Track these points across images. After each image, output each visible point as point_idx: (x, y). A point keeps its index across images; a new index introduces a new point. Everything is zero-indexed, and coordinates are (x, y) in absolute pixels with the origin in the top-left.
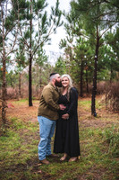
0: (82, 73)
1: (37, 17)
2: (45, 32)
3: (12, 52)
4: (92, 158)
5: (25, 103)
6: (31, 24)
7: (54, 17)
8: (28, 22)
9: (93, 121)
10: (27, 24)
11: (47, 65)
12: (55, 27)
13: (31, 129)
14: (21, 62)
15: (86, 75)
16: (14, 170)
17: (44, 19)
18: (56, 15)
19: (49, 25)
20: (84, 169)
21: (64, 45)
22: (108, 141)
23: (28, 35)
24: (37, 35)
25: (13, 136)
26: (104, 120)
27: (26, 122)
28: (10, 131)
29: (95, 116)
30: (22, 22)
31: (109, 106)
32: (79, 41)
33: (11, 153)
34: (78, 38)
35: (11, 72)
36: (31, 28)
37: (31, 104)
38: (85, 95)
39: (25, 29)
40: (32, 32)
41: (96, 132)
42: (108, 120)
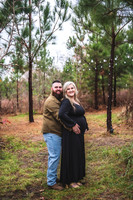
0: (97, 80)
1: (37, 9)
2: (48, 29)
3: (7, 54)
4: (105, 183)
5: (23, 118)
6: (30, 19)
7: (58, 9)
8: (27, 16)
9: (109, 138)
10: (24, 19)
11: (52, 70)
12: (60, 21)
13: (32, 149)
14: (18, 66)
15: (103, 81)
16: (10, 197)
17: (47, 12)
18: (62, 6)
19: (53, 19)
20: (95, 194)
21: (72, 44)
22: (126, 162)
23: (26, 33)
24: (38, 33)
25: (10, 158)
26: (122, 137)
27: (25, 141)
28: (6, 152)
29: (112, 132)
30: (19, 16)
31: (130, 120)
32: (92, 39)
33: (7, 178)
34: (91, 35)
35: (7, 79)
36: (30, 24)
37: (31, 120)
38: (101, 107)
39: (22, 26)
40: (31, 28)
41: (112, 152)
42: (128, 137)
